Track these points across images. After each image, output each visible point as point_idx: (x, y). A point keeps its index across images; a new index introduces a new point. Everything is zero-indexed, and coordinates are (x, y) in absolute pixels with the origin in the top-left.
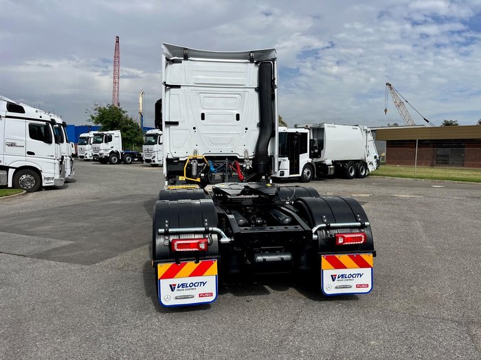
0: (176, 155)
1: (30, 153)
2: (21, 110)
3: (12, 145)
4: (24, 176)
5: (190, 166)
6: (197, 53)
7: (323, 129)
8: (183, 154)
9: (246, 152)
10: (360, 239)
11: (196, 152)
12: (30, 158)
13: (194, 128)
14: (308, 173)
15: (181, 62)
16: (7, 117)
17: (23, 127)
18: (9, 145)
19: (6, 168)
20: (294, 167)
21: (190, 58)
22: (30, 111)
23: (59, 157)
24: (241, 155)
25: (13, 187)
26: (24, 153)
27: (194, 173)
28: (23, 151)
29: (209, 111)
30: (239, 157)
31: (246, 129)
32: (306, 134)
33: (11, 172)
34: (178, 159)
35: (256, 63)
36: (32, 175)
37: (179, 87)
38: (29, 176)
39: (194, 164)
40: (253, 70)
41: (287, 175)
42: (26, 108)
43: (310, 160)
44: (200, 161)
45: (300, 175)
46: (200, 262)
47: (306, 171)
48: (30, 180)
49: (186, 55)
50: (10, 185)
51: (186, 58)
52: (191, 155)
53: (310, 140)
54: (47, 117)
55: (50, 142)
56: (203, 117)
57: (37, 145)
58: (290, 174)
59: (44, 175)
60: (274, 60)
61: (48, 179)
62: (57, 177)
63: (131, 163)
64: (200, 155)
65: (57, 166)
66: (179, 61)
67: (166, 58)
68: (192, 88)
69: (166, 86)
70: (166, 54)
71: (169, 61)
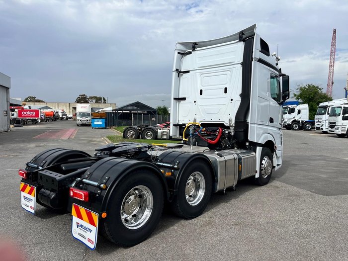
0: (183, 122)
6: (205, 44)
8: (187, 121)
9: (230, 120)
11: (195, 120)
13: (195, 102)
21: (198, 49)
24: (227, 123)
29: (205, 87)
30: (226, 125)
31: (232, 100)
35: (244, 41)
37: (188, 72)
40: (241, 45)
44: (198, 127)
49: (195, 46)
51: (194, 49)
52: (192, 122)
56: (201, 92)
63: (310, 130)
64: (198, 123)
66: (190, 53)
67: (179, 53)
68: (197, 71)
69: (180, 73)
70: (179, 50)
71: (183, 54)
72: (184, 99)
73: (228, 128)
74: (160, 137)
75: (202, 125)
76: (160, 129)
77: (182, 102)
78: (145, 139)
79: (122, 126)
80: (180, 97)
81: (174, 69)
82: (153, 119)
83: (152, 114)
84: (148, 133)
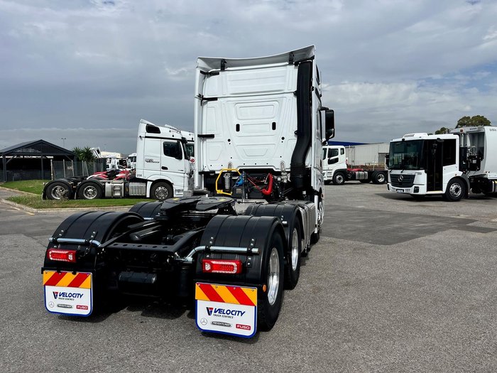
0: (212, 169)
1: (164, 168)
2: (157, 130)
3: (150, 161)
4: (160, 188)
5: (222, 179)
6: (236, 62)
7: (483, 133)
8: (218, 166)
9: (282, 164)
10: (231, 267)
11: (230, 165)
12: (164, 172)
13: (229, 140)
14: (457, 190)
15: (218, 74)
16: (146, 137)
17: (159, 145)
18: (147, 162)
19: (145, 181)
20: (434, 182)
21: (228, 69)
22: (165, 131)
23: (188, 171)
24: (277, 168)
25: (150, 198)
26: (159, 168)
27: (227, 186)
28: (158, 166)
29: (243, 121)
30: (275, 170)
31: (283, 138)
32: (455, 140)
33: (149, 184)
34: (214, 172)
35: (296, 65)
36: (166, 187)
37: (215, 99)
38: (163, 188)
39: (227, 178)
40: (292, 72)
41: (423, 190)
42: (161, 128)
43: (460, 174)
44: (235, 174)
45: (444, 191)
46: (78, 273)
47: (453, 187)
48: (163, 191)
49: (223, 65)
50: (148, 196)
51: (223, 69)
52: (225, 168)
53: (460, 148)
54: (178, 136)
55: (180, 158)
56: (238, 128)
57: (170, 161)
58: (429, 189)
59: (175, 187)
60: (313, 58)
61: (179, 191)
62: (186, 189)
64: (235, 168)
65: (186, 180)
66: (217, 73)
67: (201, 72)
68: (229, 99)
69: (203, 100)
70: (201, 68)
71: (206, 74)
72: (212, 136)
73: (279, 174)
74: (110, 195)
75: (241, 171)
76: (109, 183)
77: (208, 140)
78: (85, 199)
79: (11, 180)
80: (204, 134)
81: (197, 94)
82: (68, 168)
83: (67, 160)
84: (88, 189)
